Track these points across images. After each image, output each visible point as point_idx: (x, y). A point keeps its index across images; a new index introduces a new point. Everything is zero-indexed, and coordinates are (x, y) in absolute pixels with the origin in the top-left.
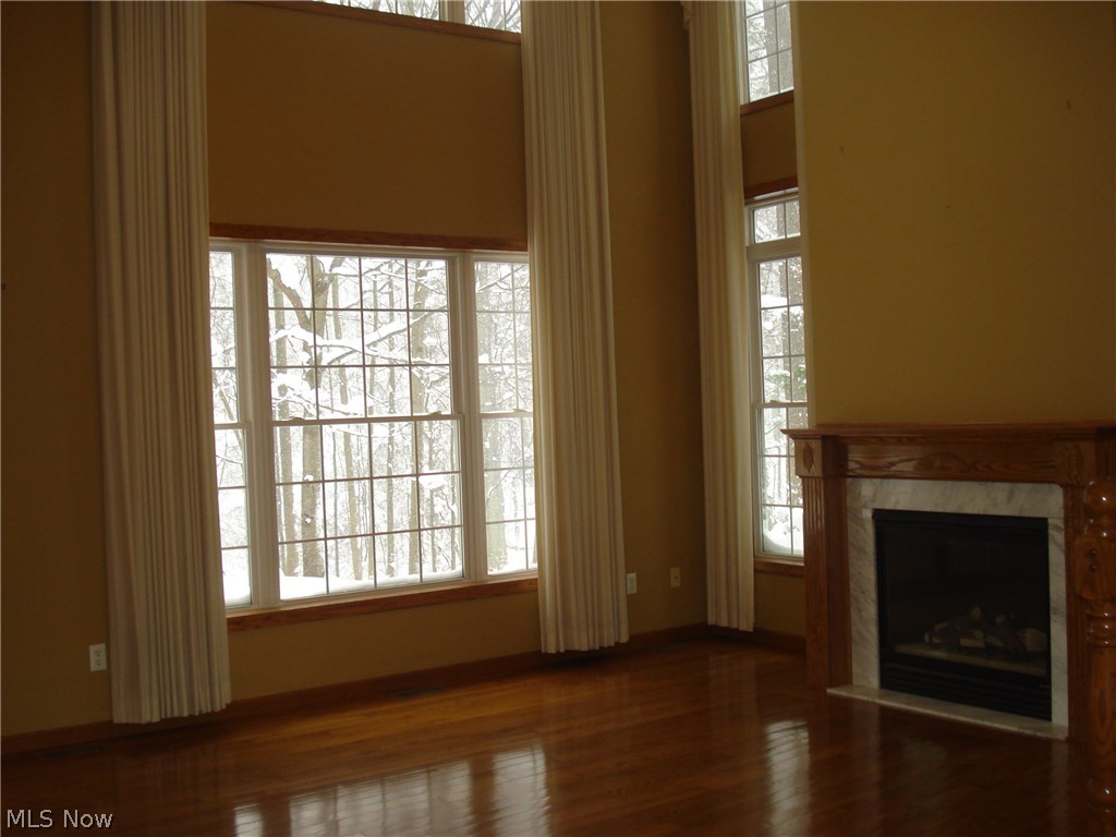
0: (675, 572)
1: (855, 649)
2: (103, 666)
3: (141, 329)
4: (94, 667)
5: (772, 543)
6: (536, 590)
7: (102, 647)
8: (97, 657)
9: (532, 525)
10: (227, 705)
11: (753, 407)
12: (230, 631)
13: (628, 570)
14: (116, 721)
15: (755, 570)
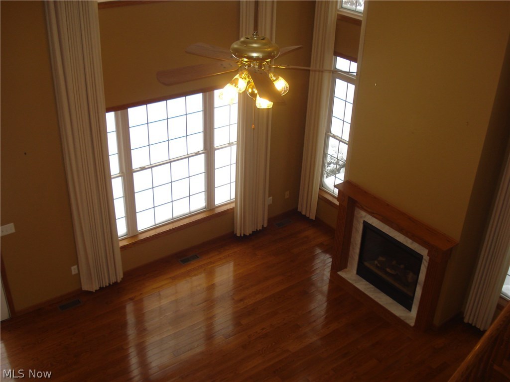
0: (287, 193)
1: (349, 259)
2: (77, 272)
3: (82, 163)
4: (73, 273)
5: (326, 185)
6: (234, 211)
7: (75, 267)
8: (74, 270)
9: (233, 185)
10: (122, 279)
11: (326, 134)
12: (121, 251)
13: (269, 197)
14: (83, 289)
15: (319, 198)
